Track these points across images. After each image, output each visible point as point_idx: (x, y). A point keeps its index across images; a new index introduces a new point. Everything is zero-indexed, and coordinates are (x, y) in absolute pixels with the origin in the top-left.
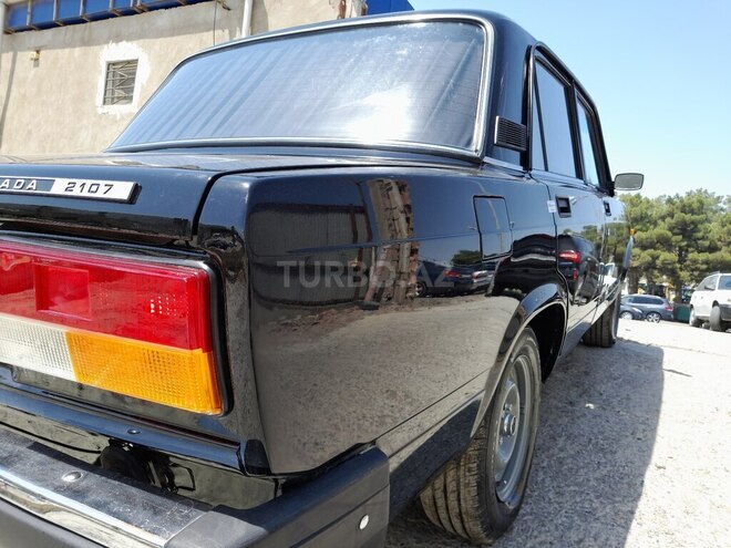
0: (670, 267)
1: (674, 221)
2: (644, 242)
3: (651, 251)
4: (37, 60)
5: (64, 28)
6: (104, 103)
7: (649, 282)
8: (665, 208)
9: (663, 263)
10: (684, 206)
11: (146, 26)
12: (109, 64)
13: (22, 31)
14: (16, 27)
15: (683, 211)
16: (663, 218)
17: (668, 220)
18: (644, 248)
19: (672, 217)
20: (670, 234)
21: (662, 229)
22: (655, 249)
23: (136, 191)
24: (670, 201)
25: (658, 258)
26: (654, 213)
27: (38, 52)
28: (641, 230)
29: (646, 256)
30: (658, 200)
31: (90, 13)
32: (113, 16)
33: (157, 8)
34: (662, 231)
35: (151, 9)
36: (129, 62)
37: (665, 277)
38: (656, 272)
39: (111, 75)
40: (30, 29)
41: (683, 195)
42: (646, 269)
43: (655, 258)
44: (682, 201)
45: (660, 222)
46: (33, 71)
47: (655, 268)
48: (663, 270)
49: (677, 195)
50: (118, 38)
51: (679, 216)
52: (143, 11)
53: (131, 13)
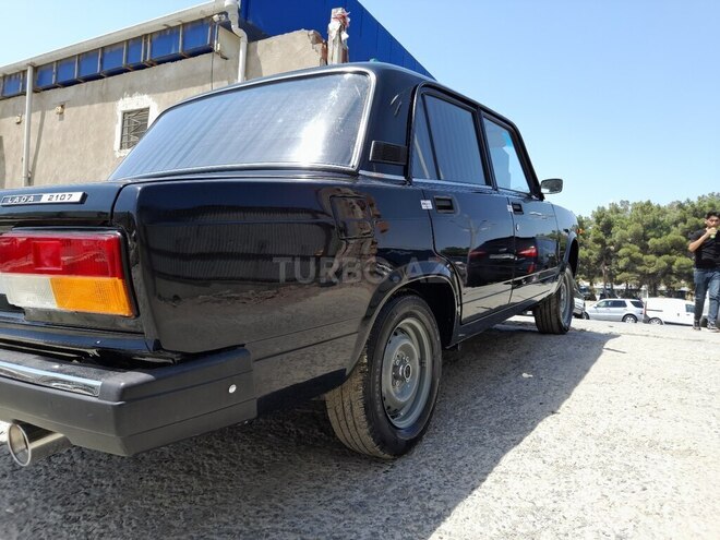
0: (686, 271)
1: (687, 226)
2: (659, 249)
3: (667, 257)
4: (61, 113)
5: (84, 85)
6: (121, 147)
7: (668, 287)
8: (677, 214)
9: (679, 267)
10: (696, 210)
11: (155, 77)
12: (124, 113)
13: (48, 89)
14: (44, 85)
15: (696, 216)
16: (676, 224)
17: (681, 225)
18: (659, 254)
19: (685, 221)
20: (684, 239)
21: (676, 234)
22: (670, 255)
23: (84, 197)
24: (681, 206)
25: (673, 263)
26: (666, 219)
27: (62, 106)
28: (654, 236)
29: (661, 262)
30: (671, 206)
31: (106, 69)
32: (127, 71)
33: (165, 62)
34: (676, 237)
35: (159, 63)
36: (142, 110)
37: (683, 282)
38: (673, 278)
39: (126, 122)
40: (56, 87)
41: (695, 200)
42: (664, 275)
43: (671, 263)
44: (693, 206)
45: (673, 227)
46: (59, 124)
47: (671, 273)
48: (680, 276)
49: (688, 201)
50: (132, 91)
51: (692, 220)
52: (152, 65)
53: (141, 67)
